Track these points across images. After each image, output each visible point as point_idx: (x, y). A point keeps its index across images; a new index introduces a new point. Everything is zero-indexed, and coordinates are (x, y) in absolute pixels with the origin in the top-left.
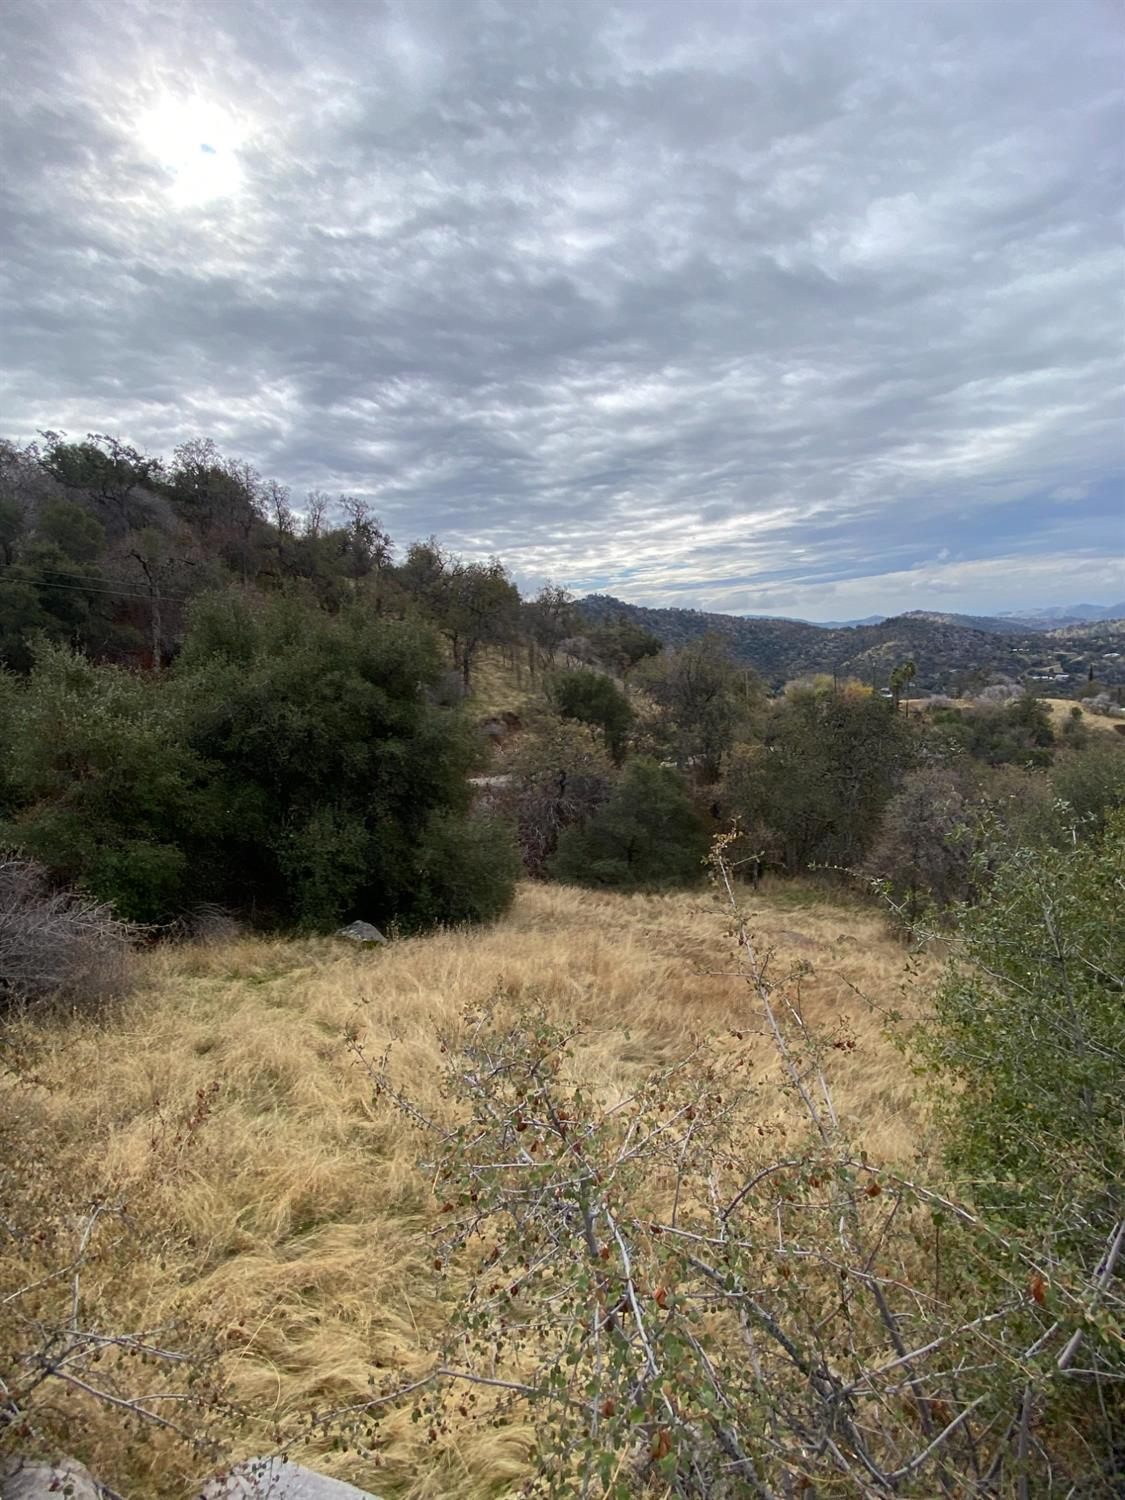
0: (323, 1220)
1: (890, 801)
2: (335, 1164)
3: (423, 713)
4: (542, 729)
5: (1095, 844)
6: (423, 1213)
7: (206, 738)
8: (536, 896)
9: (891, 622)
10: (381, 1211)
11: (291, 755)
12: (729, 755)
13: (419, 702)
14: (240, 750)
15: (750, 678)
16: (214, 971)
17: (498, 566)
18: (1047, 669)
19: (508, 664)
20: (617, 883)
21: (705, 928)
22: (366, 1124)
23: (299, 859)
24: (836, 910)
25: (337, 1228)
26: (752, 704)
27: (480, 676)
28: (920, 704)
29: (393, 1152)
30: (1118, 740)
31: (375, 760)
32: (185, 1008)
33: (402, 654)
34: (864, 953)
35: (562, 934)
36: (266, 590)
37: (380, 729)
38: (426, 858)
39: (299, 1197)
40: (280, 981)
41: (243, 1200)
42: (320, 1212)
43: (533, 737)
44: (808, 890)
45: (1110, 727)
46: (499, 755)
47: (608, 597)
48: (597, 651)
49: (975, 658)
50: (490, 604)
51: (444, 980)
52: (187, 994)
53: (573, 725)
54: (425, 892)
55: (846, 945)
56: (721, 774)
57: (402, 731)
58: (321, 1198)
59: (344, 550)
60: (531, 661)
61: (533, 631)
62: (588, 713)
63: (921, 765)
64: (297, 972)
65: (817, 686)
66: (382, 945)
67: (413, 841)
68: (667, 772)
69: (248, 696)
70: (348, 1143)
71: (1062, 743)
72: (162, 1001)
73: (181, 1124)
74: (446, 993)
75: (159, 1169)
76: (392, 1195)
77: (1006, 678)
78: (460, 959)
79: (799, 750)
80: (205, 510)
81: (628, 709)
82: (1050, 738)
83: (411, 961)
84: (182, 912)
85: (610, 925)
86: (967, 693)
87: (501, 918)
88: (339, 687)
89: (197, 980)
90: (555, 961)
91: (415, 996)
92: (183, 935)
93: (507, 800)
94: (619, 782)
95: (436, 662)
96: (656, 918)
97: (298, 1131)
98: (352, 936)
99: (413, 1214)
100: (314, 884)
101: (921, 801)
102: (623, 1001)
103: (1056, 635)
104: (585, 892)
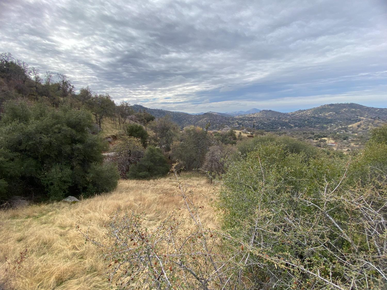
0: (66, 280)
1: (207, 153)
2: (69, 264)
3: (88, 136)
4: (124, 140)
5: (246, 160)
6: (97, 271)
7: (13, 145)
8: (123, 183)
9: (205, 114)
10: (84, 274)
11: (44, 150)
12: (172, 144)
13: (86, 133)
14: (26, 149)
15: (176, 126)
16: (21, 216)
17: (108, 96)
18: (235, 124)
19: (112, 122)
20: (146, 178)
21: (168, 186)
22: (78, 251)
23: (49, 180)
24: (197, 178)
25: (71, 282)
26: (177, 132)
27: (104, 125)
28: (211, 132)
29: (86, 257)
30: (248, 138)
31: (72, 150)
32: (12, 229)
33: (80, 120)
34: (203, 187)
35: (132, 192)
36: (32, 100)
37: (74, 141)
38: (90, 177)
39: (57, 276)
40: (45, 217)
41: (39, 280)
42: (65, 278)
43: (121, 142)
44: (191, 174)
45: (246, 136)
46: (111, 147)
47: (140, 105)
48: (138, 119)
49: (222, 122)
50: (106, 106)
51: (98, 209)
52: (12, 224)
53: (132, 138)
54: (91, 186)
55: (199, 186)
56: (170, 149)
57: (81, 141)
58: (65, 274)
59: (59, 89)
60: (119, 121)
61: (119, 113)
62: (136, 135)
63: (212, 145)
64: (50, 213)
65: (191, 128)
66: (78, 202)
67: (86, 172)
68: (157, 149)
69: (27, 132)
70: (72, 258)
71: (238, 139)
72: (3, 228)
73: (15, 263)
74: (99, 212)
75: (9, 277)
76: (87, 269)
77: (228, 126)
78: (103, 203)
79: (188, 143)
80: (8, 75)
81: (147, 134)
82: (236, 139)
83: (88, 205)
84: (7, 200)
85: (144, 188)
86: (220, 129)
87: (114, 191)
88: (60, 129)
89: (15, 220)
90: (130, 199)
91: (90, 214)
92: (8, 207)
93: (114, 159)
94: (145, 152)
95: (91, 121)
96: (156, 185)
97: (55, 258)
98: (68, 201)
99: (94, 272)
100: (54, 187)
101: (213, 153)
102: (149, 206)
103: (236, 117)
104: (137, 181)
